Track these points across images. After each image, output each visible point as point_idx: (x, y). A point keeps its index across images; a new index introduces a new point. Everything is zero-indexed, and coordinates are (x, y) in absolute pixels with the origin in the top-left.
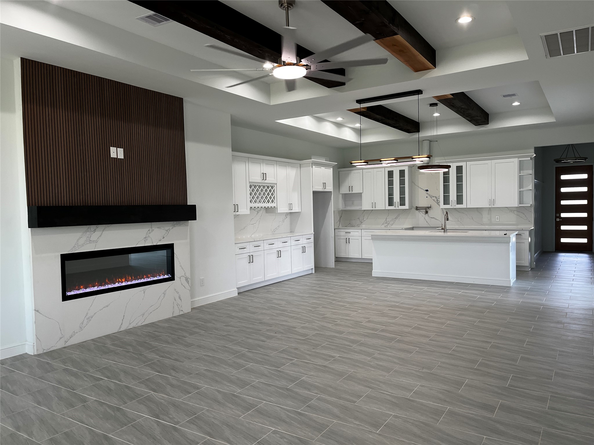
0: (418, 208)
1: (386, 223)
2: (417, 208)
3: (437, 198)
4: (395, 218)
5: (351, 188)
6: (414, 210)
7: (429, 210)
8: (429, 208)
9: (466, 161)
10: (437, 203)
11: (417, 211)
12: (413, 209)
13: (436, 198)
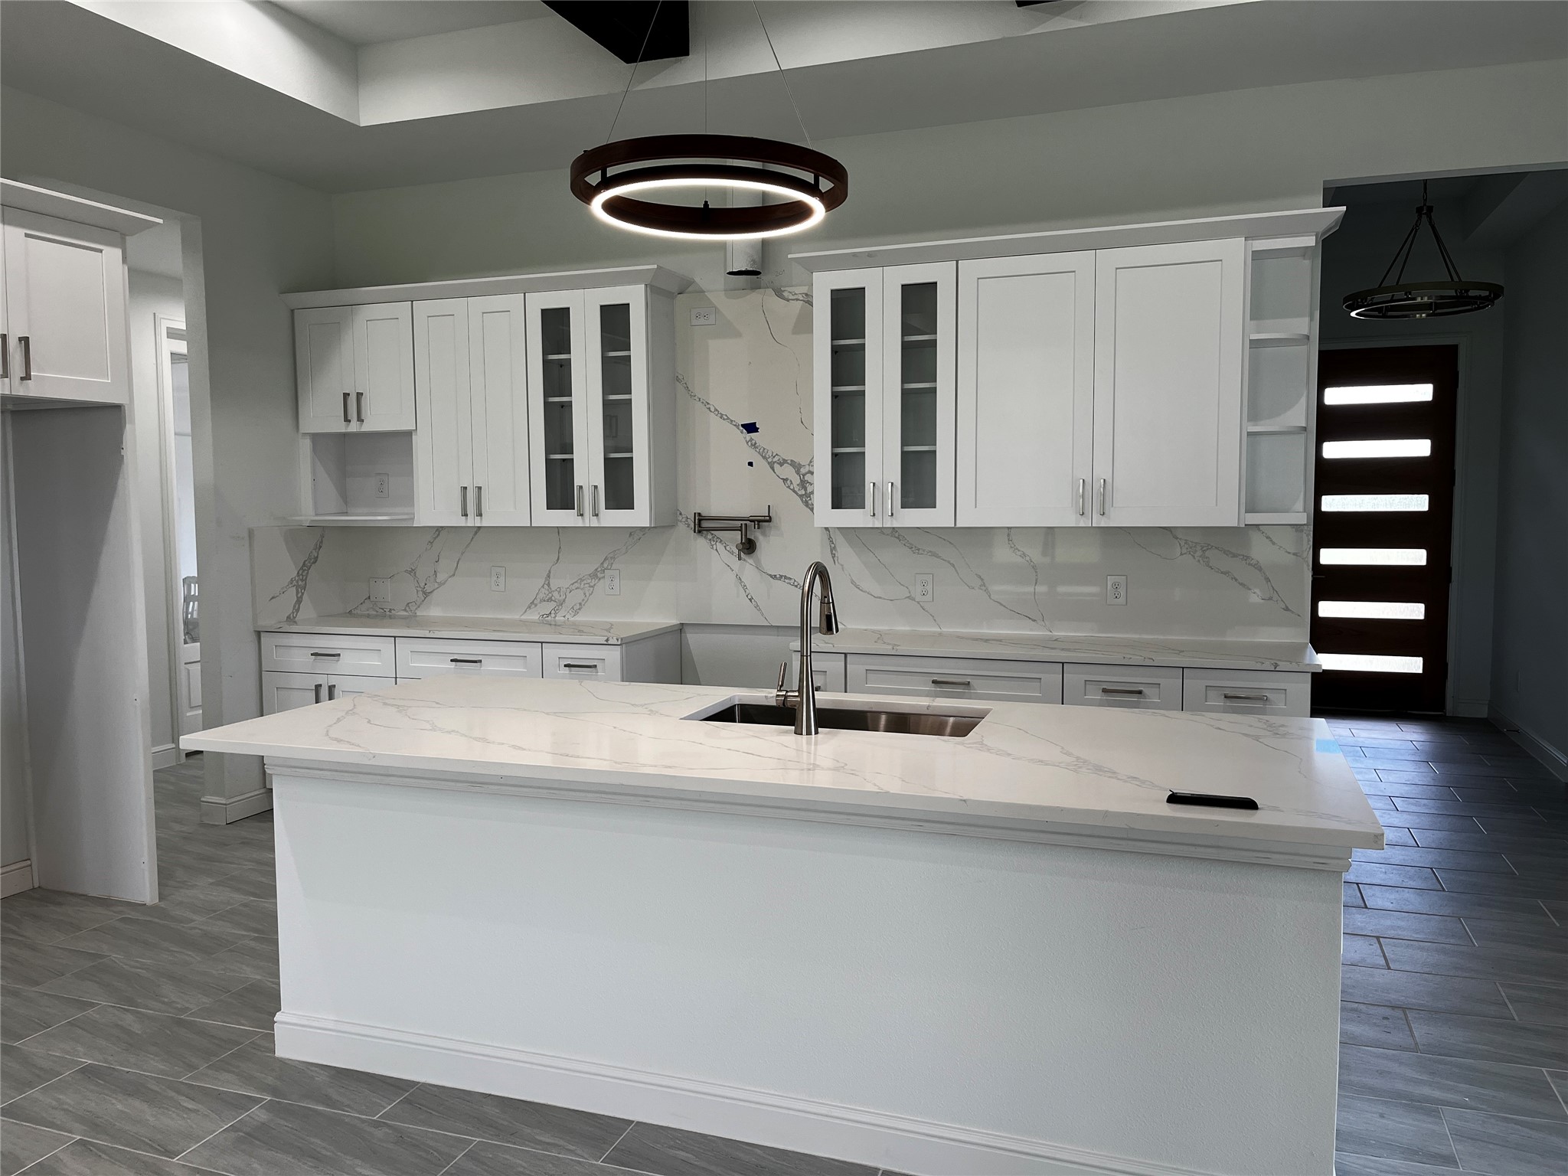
0: (705, 524)
1: (550, 600)
2: (702, 525)
3: (803, 471)
4: (594, 575)
5: (352, 403)
6: (684, 530)
7: (764, 534)
8: (763, 521)
9: (957, 255)
10: (801, 496)
11: (701, 543)
12: (682, 527)
13: (798, 472)
